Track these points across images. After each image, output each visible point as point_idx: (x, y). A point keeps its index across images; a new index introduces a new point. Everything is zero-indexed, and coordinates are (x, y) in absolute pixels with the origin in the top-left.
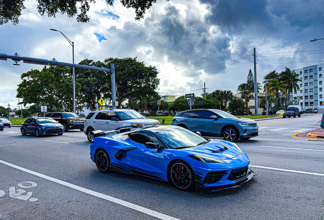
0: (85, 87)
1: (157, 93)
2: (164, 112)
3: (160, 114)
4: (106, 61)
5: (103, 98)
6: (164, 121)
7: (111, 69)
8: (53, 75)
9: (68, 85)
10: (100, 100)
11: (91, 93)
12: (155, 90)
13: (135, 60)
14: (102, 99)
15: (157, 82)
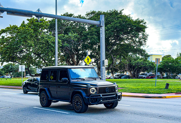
0: (66, 44)
1: (144, 51)
2: (148, 74)
3: (144, 76)
4: (87, 15)
5: (89, 56)
6: (168, 85)
7: (100, 22)
8: (32, 31)
9: (48, 42)
10: (86, 59)
11: (71, 51)
12: (142, 47)
13: (121, 13)
14: (89, 58)
15: (145, 38)
